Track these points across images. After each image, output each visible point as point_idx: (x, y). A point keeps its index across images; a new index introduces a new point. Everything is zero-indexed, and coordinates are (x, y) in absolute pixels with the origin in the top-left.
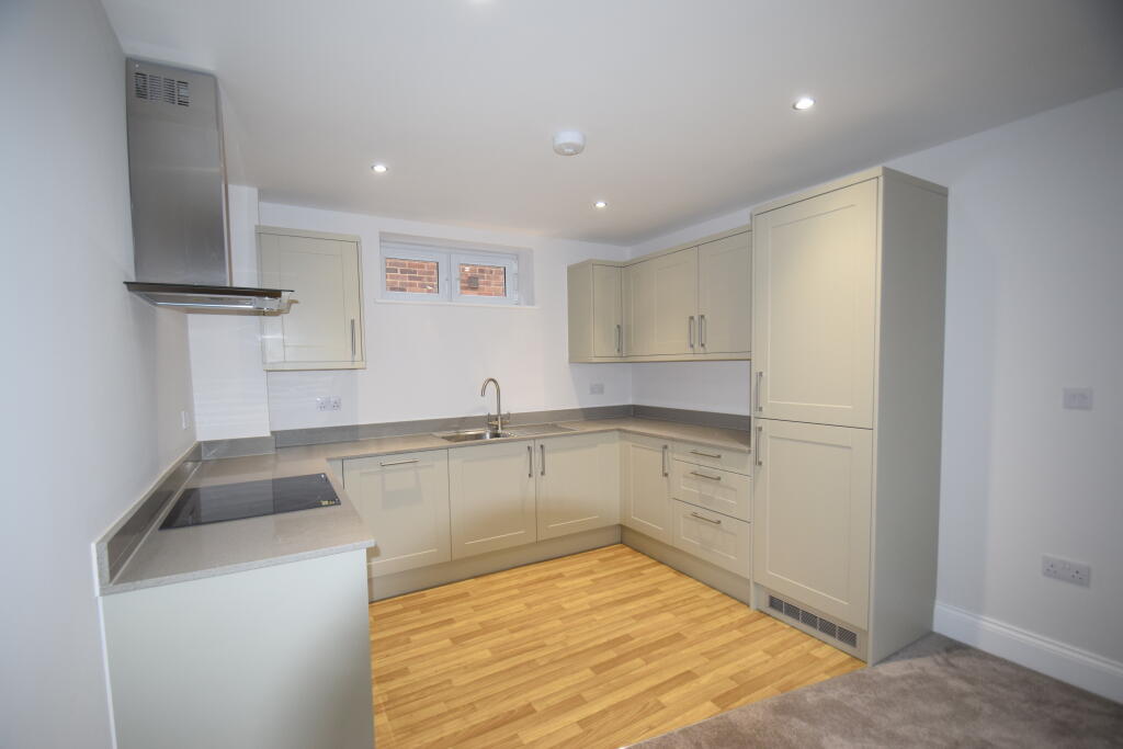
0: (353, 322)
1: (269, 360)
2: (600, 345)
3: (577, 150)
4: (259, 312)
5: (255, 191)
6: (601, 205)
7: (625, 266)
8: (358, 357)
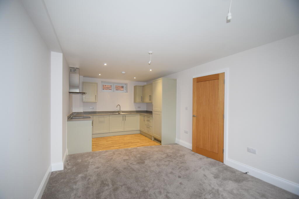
0: (96, 95)
1: (83, 101)
2: (138, 100)
3: (125, 74)
4: (82, 94)
5: (83, 76)
6: (135, 78)
7: (143, 86)
8: (96, 101)
